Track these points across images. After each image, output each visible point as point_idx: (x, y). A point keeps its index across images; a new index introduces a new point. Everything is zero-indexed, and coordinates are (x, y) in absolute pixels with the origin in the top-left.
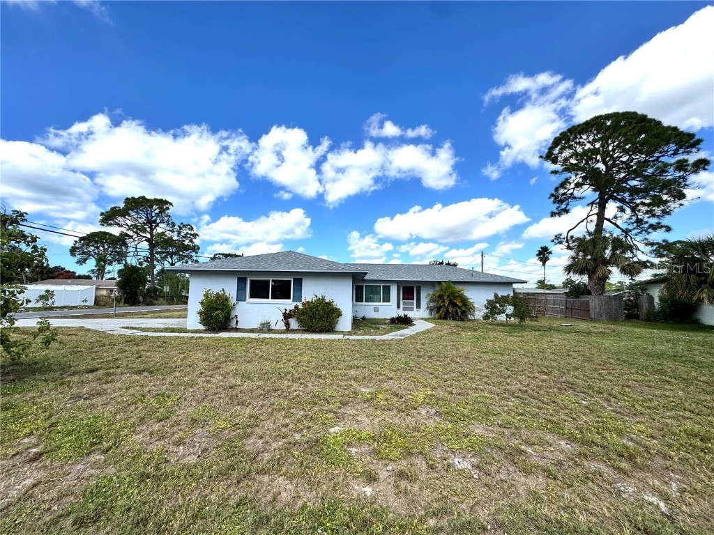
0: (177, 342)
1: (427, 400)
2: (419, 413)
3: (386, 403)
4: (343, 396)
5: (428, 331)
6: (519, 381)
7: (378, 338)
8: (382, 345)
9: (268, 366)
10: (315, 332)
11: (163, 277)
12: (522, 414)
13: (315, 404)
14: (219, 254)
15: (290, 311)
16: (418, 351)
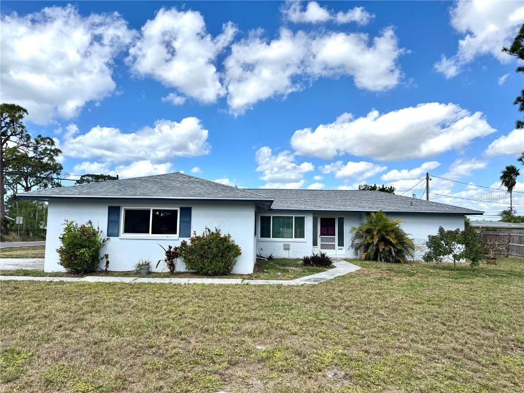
0: (31, 288)
1: (335, 361)
2: (324, 376)
3: (284, 363)
4: (232, 355)
5: (351, 275)
6: (456, 338)
7: (285, 283)
8: (290, 291)
9: (143, 318)
10: (207, 275)
11: (15, 205)
12: (451, 378)
13: (197, 363)
14: (88, 175)
15: (176, 249)
16: (334, 300)
